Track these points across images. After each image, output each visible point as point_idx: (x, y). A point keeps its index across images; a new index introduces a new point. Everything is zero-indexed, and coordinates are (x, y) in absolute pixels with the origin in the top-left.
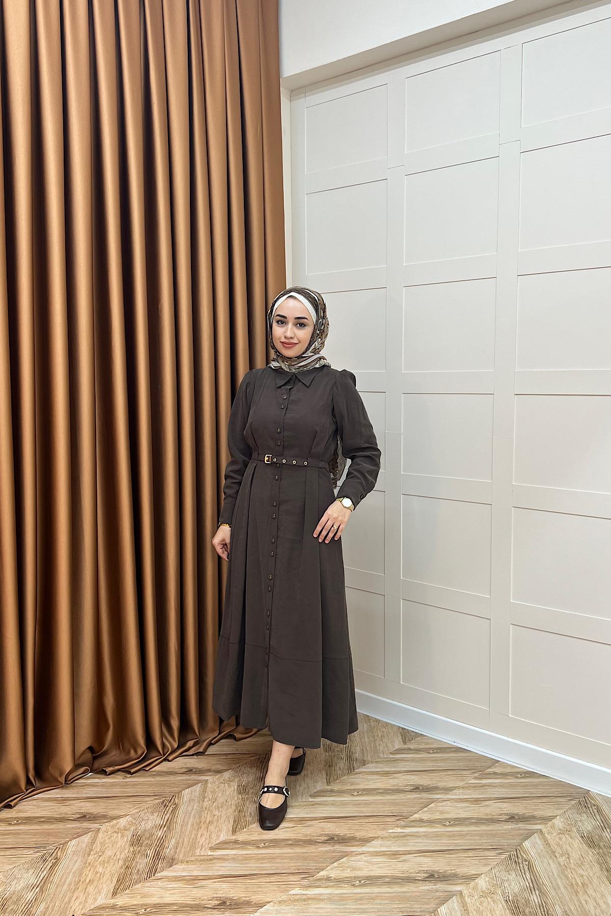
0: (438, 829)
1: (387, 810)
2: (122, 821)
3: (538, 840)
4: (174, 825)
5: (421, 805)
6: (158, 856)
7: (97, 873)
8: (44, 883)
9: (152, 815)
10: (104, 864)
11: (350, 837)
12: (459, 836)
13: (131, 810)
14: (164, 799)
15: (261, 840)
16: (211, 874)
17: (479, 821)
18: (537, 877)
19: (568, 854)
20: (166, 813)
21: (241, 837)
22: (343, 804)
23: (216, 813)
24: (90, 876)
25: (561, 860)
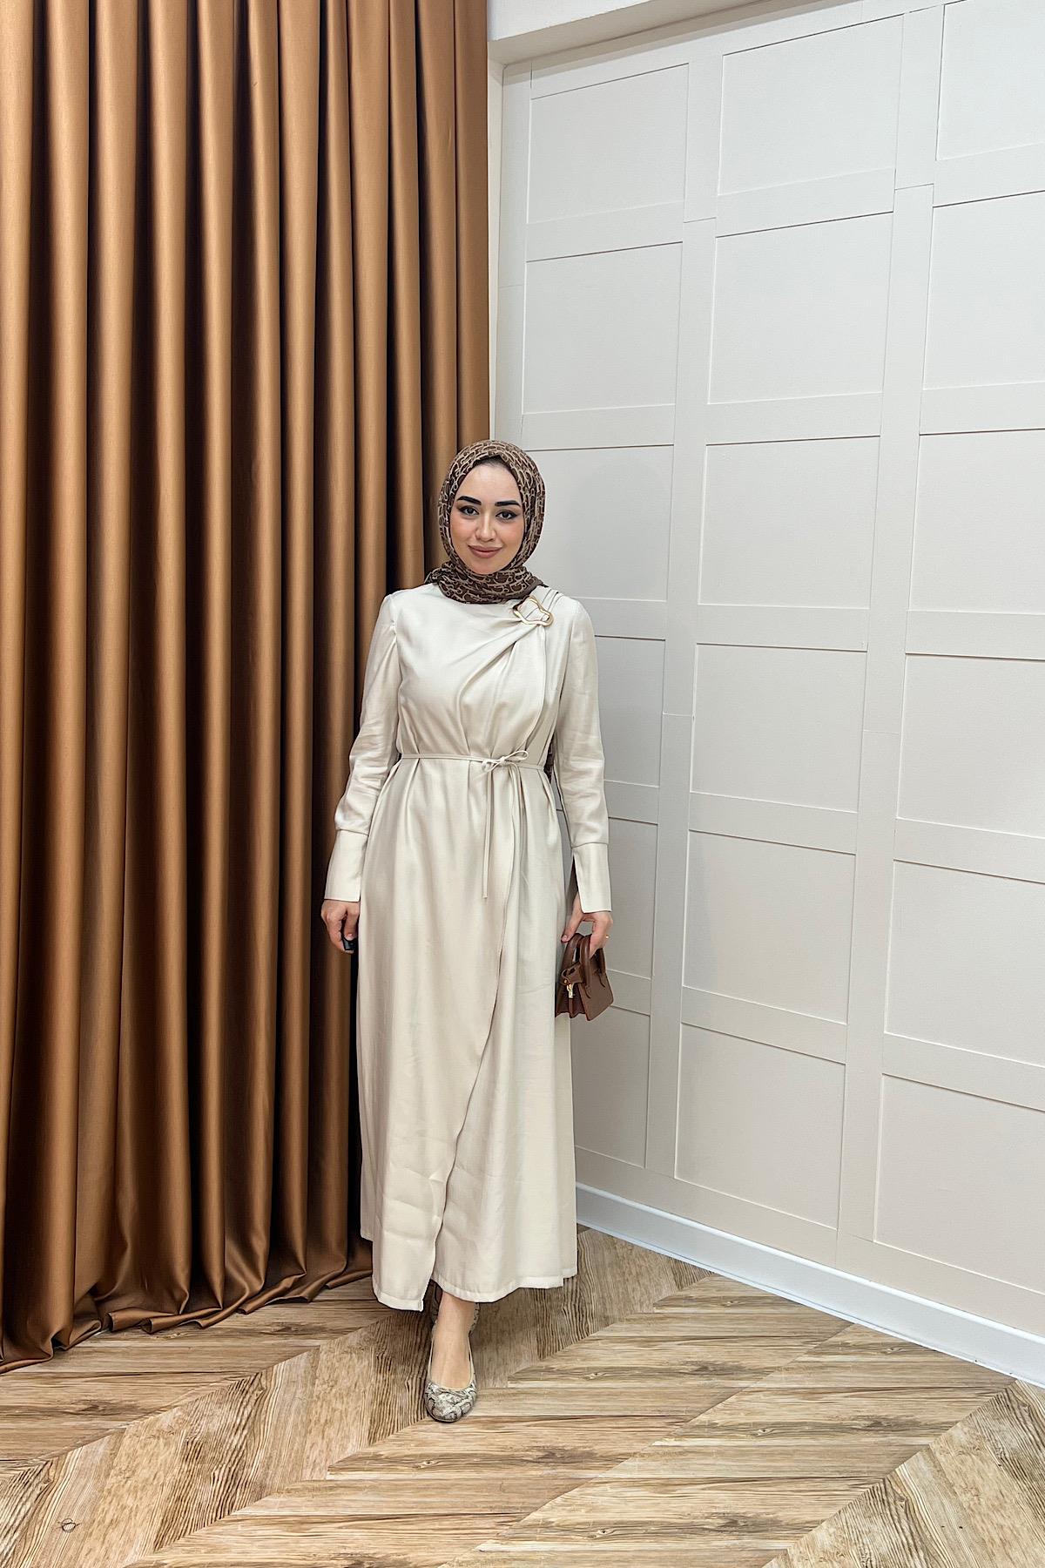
0: (745, 1442)
1: (649, 1406)
2: (164, 1418)
3: (922, 1464)
4: (262, 1426)
5: (711, 1400)
6: (233, 1480)
7: (124, 1508)
8: (28, 1523)
9: (220, 1407)
10: (137, 1492)
11: (584, 1452)
12: (781, 1454)
13: (181, 1397)
14: (241, 1379)
15: (421, 1456)
16: (333, 1513)
17: (817, 1429)
18: (920, 1527)
19: (976, 1489)
20: (244, 1404)
21: (385, 1449)
22: (570, 1394)
23: (339, 1406)
24: (111, 1513)
25: (964, 1498)
